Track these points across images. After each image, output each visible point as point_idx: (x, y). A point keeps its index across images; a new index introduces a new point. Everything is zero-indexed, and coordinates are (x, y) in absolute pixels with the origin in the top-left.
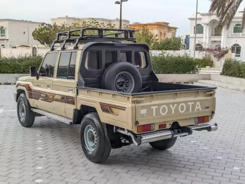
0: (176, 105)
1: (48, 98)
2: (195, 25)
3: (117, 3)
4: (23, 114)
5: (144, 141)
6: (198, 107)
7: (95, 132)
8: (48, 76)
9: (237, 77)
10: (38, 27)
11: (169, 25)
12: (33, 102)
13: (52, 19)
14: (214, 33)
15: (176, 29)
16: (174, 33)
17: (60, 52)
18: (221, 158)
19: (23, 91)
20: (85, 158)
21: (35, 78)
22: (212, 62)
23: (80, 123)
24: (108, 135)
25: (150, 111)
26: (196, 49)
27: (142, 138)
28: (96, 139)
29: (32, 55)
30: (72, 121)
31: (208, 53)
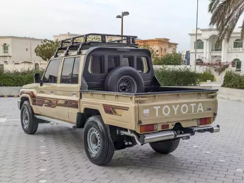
0: (178, 106)
1: (51, 104)
2: (195, 40)
3: (119, 17)
4: (27, 122)
5: (147, 141)
6: (201, 108)
7: (98, 134)
8: (51, 82)
9: (238, 88)
10: (40, 44)
11: (169, 41)
12: (37, 109)
13: (54, 36)
14: (214, 48)
15: (176, 44)
16: (175, 49)
17: (63, 58)
18: (224, 161)
19: (27, 99)
20: (88, 161)
21: (39, 84)
22: (213, 76)
23: (83, 127)
24: (112, 137)
25: (153, 111)
26: (197, 64)
27: (145, 137)
28: (99, 141)
29: (34, 68)
30: (75, 125)
31: (208, 68)
